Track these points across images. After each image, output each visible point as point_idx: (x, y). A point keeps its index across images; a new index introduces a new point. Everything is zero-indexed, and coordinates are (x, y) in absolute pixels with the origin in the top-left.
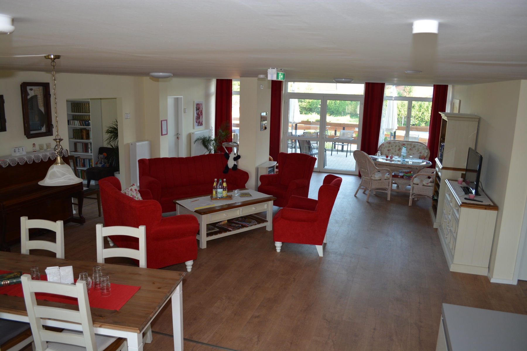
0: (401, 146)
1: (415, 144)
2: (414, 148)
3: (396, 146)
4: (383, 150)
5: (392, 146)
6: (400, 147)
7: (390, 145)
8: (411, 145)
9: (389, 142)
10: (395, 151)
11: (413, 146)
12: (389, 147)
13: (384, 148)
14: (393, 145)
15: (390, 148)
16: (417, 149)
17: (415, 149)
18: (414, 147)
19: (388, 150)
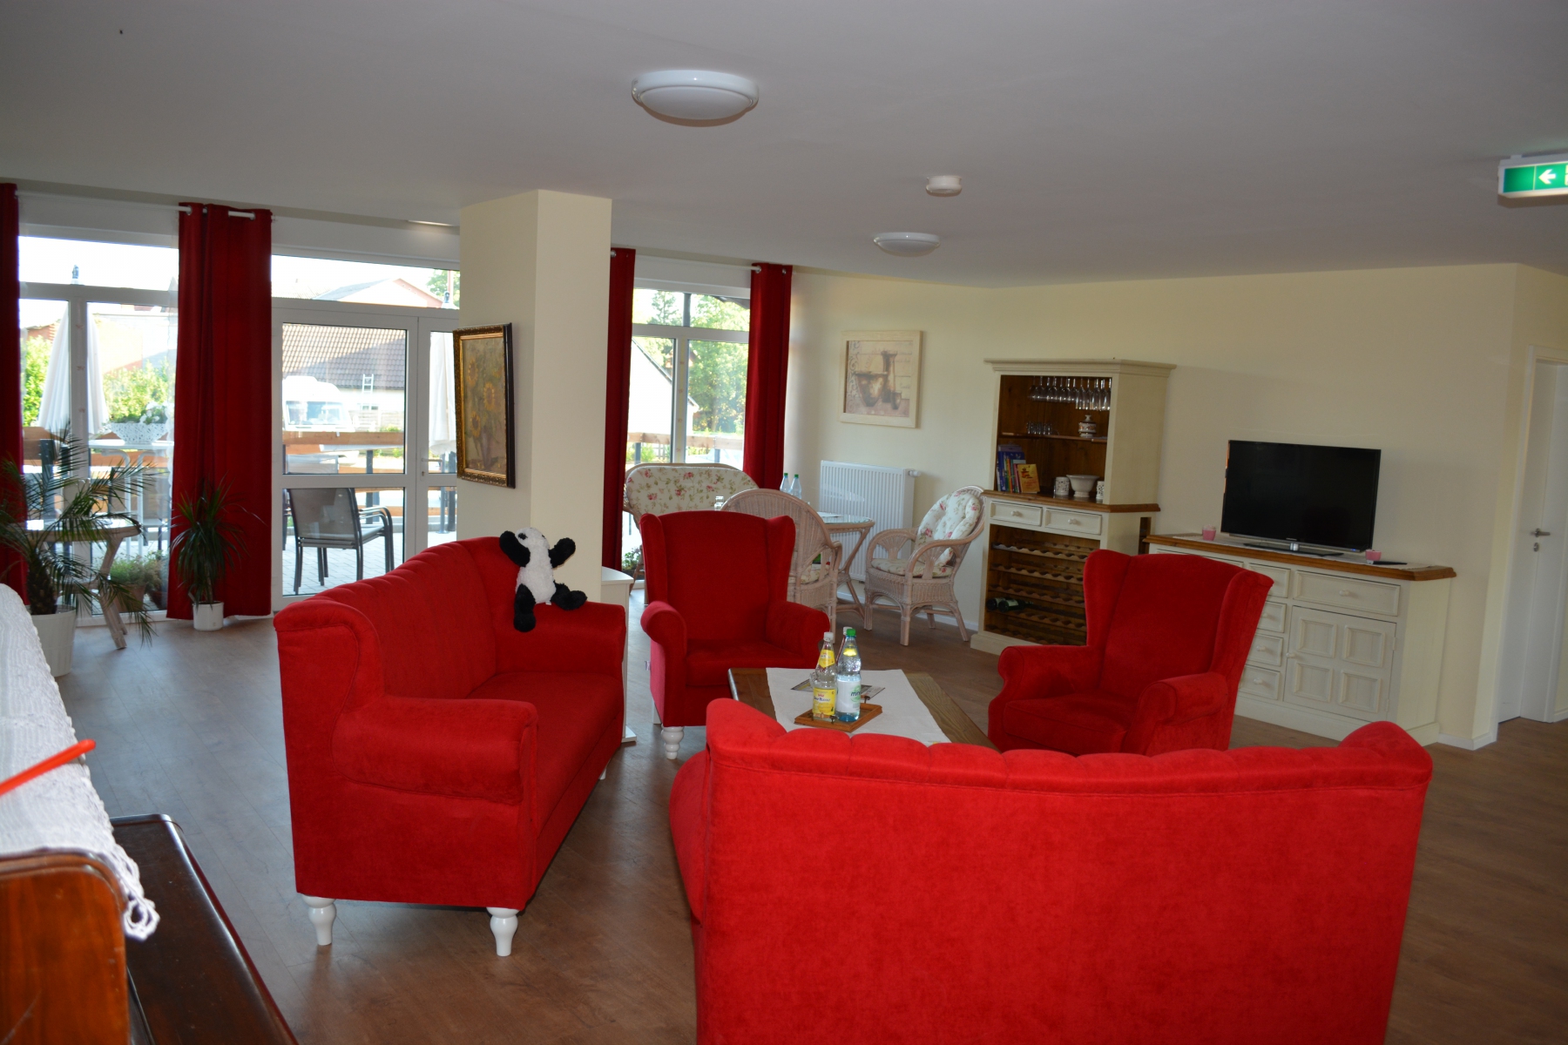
0: (681, 480)
1: (718, 471)
2: (719, 483)
3: (667, 483)
4: (638, 499)
5: (656, 484)
6: (678, 485)
7: (651, 481)
8: (709, 475)
9: (644, 472)
10: (670, 498)
11: (714, 478)
12: (649, 487)
13: (639, 492)
14: (660, 479)
15: (654, 490)
16: (729, 486)
17: (724, 487)
18: (719, 479)
19: (650, 498)
